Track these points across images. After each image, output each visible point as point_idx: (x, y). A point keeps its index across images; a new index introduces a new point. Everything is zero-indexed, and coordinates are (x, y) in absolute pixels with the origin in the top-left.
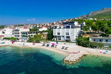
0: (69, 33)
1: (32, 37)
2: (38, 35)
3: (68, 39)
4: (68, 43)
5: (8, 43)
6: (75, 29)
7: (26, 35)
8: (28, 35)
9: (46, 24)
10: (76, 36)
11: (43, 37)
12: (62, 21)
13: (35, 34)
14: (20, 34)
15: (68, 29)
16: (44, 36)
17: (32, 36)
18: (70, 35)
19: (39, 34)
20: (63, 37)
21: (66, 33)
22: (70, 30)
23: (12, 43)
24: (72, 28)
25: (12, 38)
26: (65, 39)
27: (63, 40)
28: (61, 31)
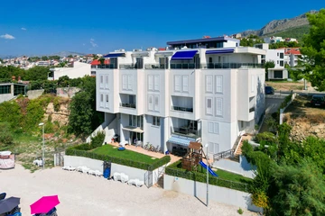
0: (191, 100)
2: (27, 103)
3: (184, 141)
4: (185, 184)
6: (234, 72)
10: (242, 124)
11: (55, 117)
13: (9, 97)
16: (57, 108)
18: (197, 115)
20: (157, 121)
21: (175, 98)
22: (199, 81)
24: (211, 66)
26: (168, 137)
27: (157, 143)
28: (141, 84)
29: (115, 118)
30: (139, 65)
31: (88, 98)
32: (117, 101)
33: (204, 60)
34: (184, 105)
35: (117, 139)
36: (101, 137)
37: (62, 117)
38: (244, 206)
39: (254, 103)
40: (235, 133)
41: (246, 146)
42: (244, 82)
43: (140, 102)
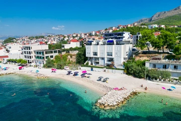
0: (112, 53)
1: (52, 59)
2: (62, 56)
3: (110, 63)
4: (110, 70)
6: (122, 46)
7: (41, 55)
8: (46, 55)
9: (79, 35)
10: (125, 59)
11: (71, 60)
12: (106, 29)
13: (57, 54)
14: (33, 55)
15: (111, 46)
16: (71, 57)
17: (52, 57)
18: (113, 57)
19: (63, 53)
20: (103, 59)
21: (108, 53)
22: (114, 48)
23: (20, 68)
24: (117, 44)
25: (20, 61)
27: (103, 64)
28: (99, 49)
29: (91, 58)
30: (98, 44)
31: (83, 53)
32: (92, 54)
33: (115, 43)
34: (110, 54)
35: (92, 64)
37: (74, 59)
38: (122, 73)
39: (128, 53)
40: (122, 61)
41: (124, 63)
42: (125, 49)
43: (98, 54)
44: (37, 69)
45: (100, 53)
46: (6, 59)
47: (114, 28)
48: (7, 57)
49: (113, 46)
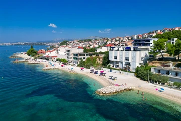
1: (84, 60)
2: (92, 58)
4: (124, 72)
5: (58, 65)
7: (77, 57)
8: (80, 57)
10: (140, 64)
13: (89, 57)
14: (72, 56)
15: (128, 52)
16: (99, 60)
17: (84, 58)
18: (130, 61)
19: (94, 56)
20: (122, 62)
21: (125, 58)
22: (130, 54)
23: (62, 66)
24: (134, 51)
25: (64, 60)
26: (124, 66)
27: (121, 67)
28: (118, 54)
29: (112, 62)
30: (118, 50)
31: (107, 57)
32: (113, 58)
33: (132, 49)
34: (127, 59)
35: (113, 66)
36: (110, 65)
37: (100, 62)
38: (133, 75)
39: (144, 59)
40: (137, 65)
43: (118, 58)
44: (73, 67)
45: (120, 58)
46: (56, 58)
47: (159, 31)
48: (57, 57)
49: (130, 52)
